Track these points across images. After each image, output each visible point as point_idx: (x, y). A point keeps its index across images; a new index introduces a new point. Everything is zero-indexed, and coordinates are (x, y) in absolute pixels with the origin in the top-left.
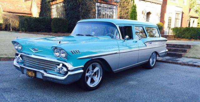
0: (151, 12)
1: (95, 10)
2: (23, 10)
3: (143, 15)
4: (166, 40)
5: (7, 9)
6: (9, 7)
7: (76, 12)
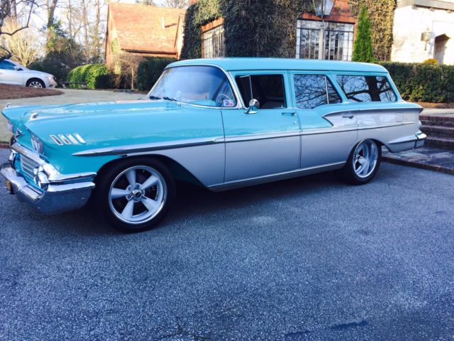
0: (448, 35)
1: (295, 38)
2: (160, 46)
3: (424, 43)
4: (421, 110)
5: (129, 44)
6: (134, 41)
7: (246, 44)
